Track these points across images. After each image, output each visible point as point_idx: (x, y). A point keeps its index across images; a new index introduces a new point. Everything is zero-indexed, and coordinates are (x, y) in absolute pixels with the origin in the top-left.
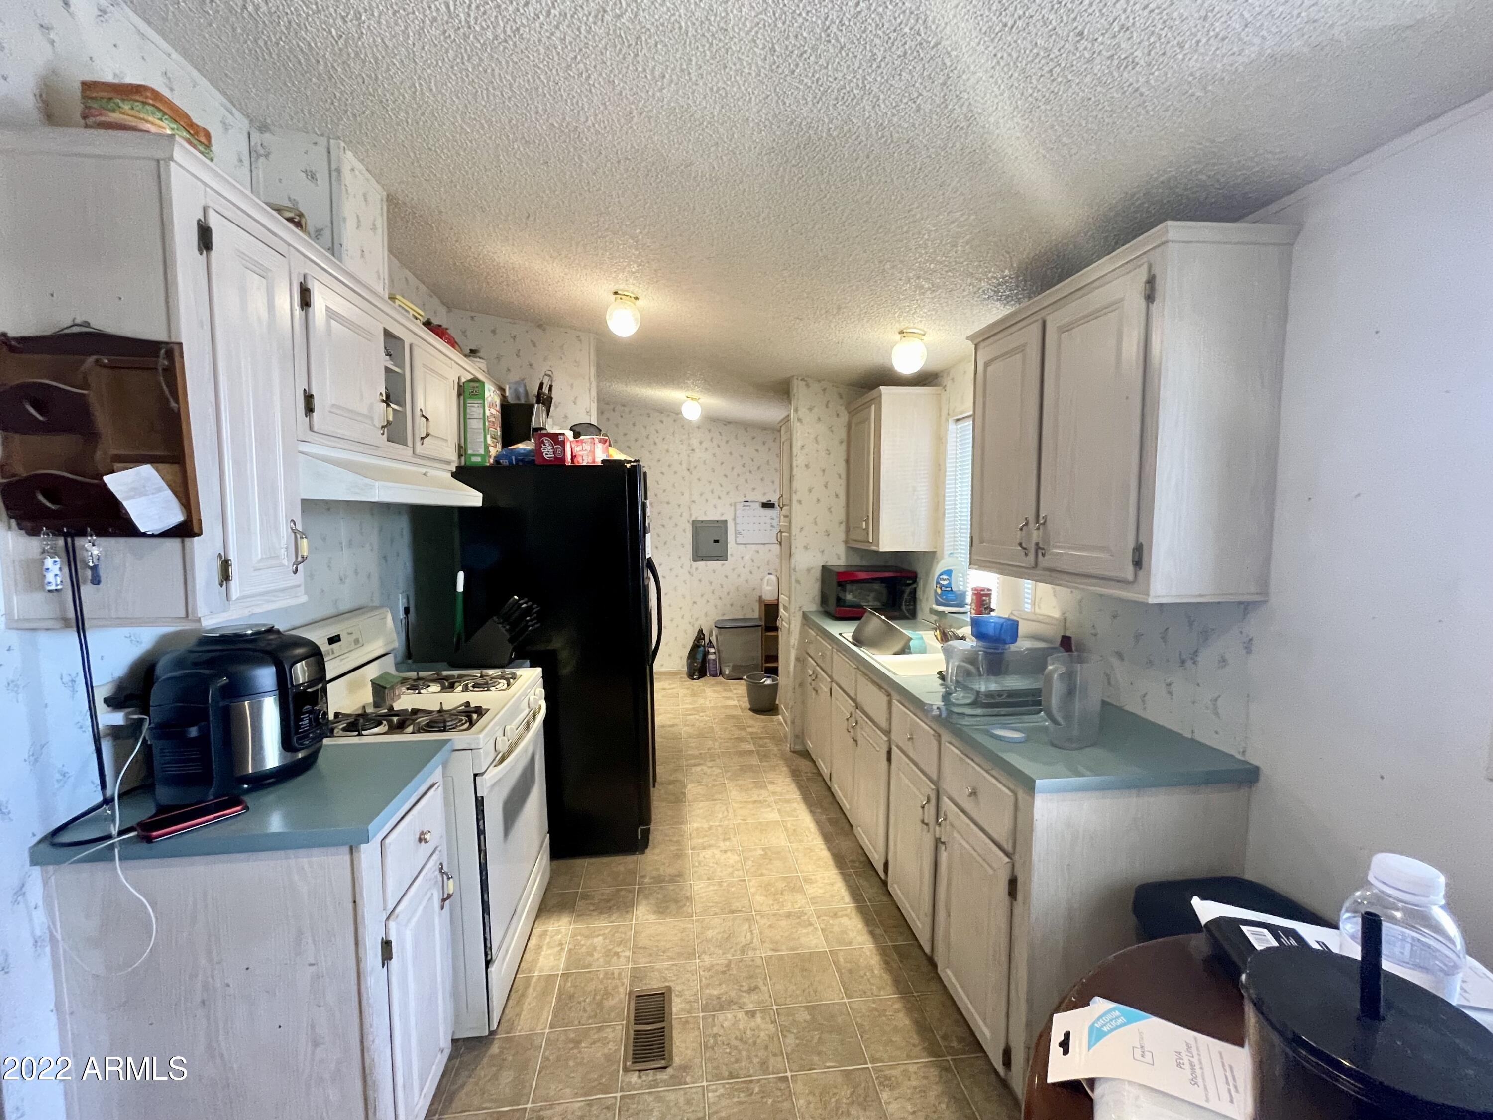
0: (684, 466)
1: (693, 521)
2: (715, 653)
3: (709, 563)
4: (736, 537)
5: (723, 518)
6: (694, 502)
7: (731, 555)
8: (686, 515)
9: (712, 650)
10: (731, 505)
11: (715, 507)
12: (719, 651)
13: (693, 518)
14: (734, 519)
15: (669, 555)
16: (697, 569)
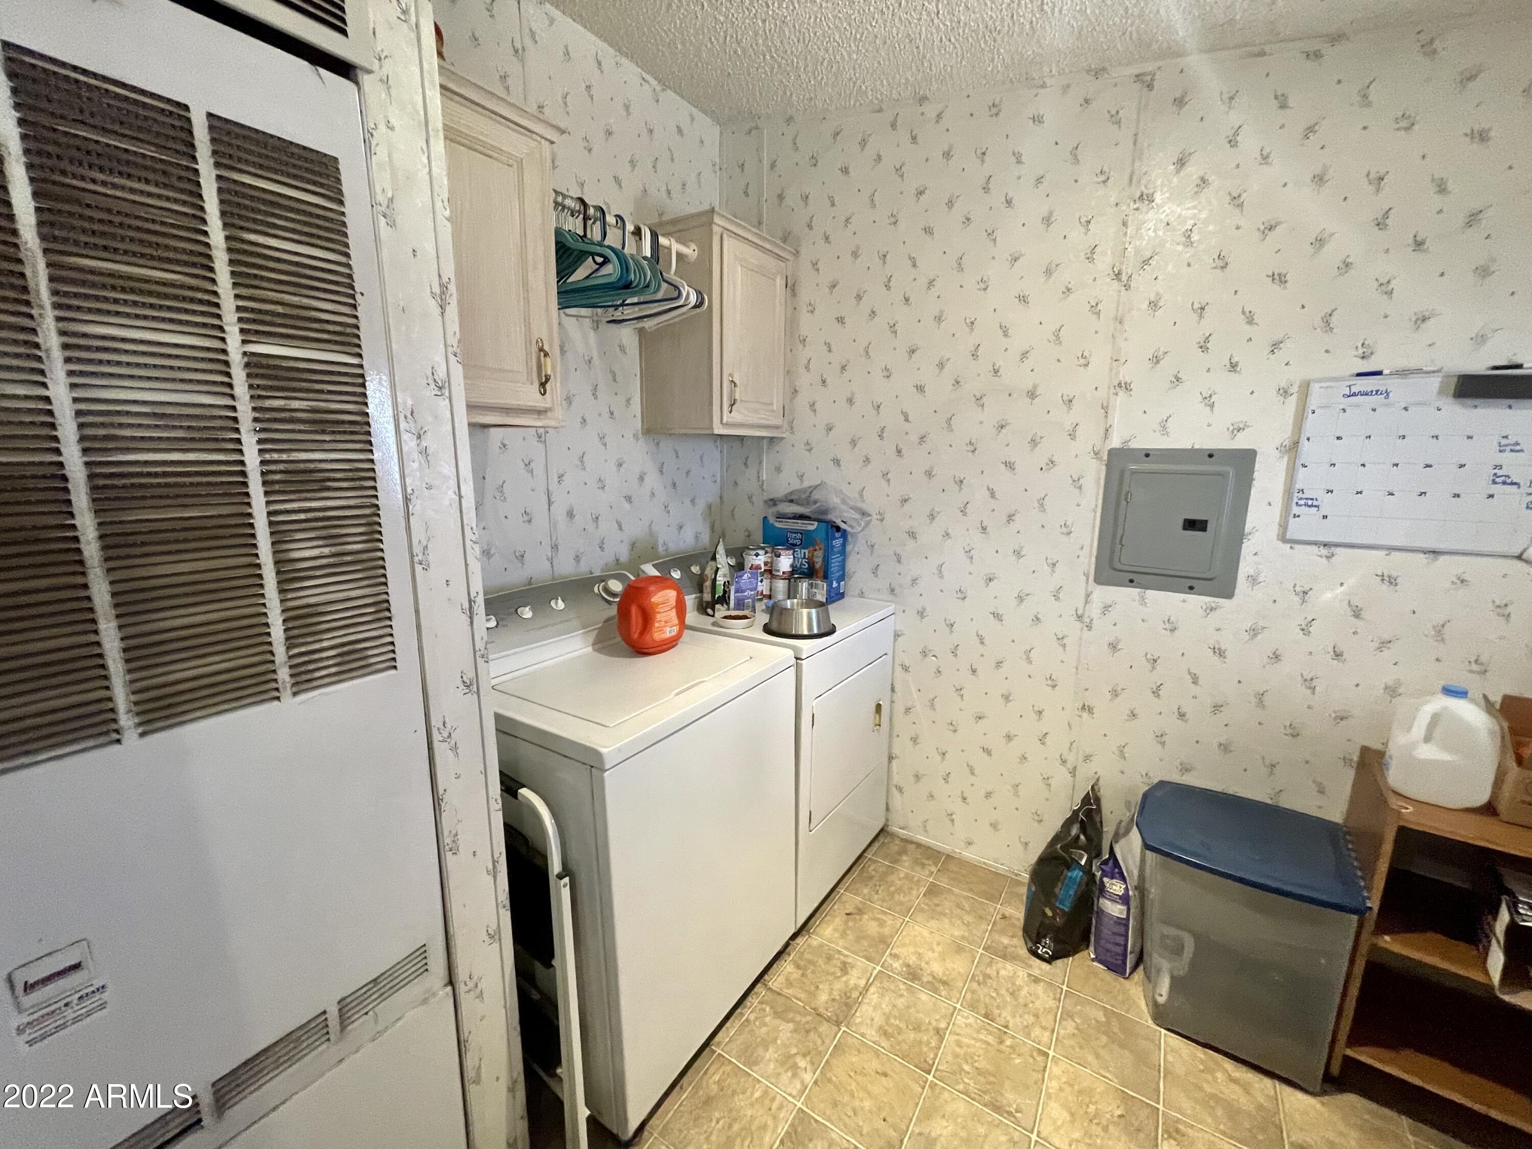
0: (1104, 262)
1: (1113, 453)
2: (1125, 899)
3: (1151, 594)
4: (1286, 514)
5: (1241, 442)
6: (1126, 387)
7: (1253, 580)
8: (1089, 436)
9: (1116, 887)
10: (1285, 393)
11: (1208, 401)
12: (1141, 889)
13: (1115, 442)
14: (1293, 448)
15: (1018, 553)
16: (1106, 608)
